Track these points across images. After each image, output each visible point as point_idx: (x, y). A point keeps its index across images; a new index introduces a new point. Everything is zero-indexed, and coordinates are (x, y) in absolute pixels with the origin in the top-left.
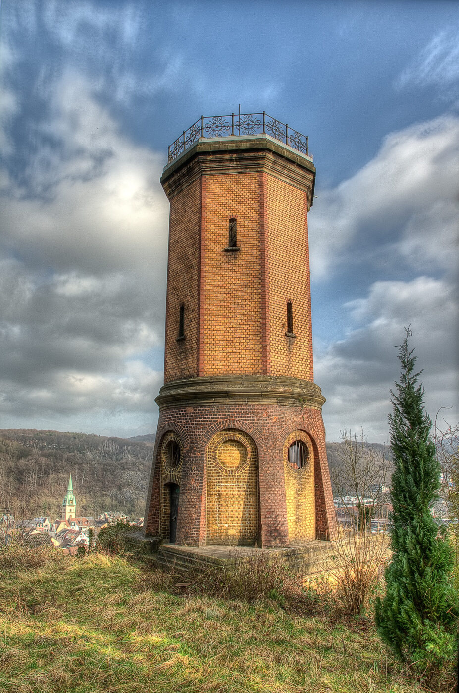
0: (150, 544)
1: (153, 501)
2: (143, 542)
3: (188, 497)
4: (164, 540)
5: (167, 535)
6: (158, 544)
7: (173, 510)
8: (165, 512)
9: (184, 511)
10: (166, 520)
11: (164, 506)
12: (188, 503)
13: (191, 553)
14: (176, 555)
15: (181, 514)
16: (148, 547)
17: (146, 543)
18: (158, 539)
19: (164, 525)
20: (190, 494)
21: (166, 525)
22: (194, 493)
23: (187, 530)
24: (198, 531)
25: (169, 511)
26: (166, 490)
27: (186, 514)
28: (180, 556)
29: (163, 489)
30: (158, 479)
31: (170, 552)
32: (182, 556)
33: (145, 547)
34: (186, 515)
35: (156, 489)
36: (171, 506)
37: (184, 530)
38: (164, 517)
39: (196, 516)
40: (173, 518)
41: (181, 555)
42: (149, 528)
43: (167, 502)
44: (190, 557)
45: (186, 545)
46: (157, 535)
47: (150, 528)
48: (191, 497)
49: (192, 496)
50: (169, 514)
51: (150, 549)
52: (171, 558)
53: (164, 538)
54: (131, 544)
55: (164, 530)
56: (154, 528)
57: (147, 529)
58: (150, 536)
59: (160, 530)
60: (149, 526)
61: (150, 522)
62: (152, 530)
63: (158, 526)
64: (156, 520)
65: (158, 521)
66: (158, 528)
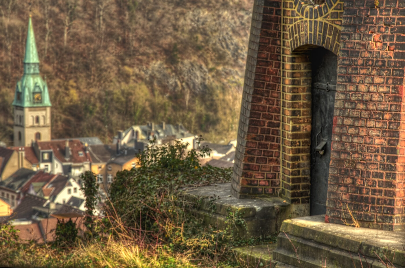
0: (253, 216)
1: (260, 100)
2: (234, 211)
3: (363, 88)
4: (294, 208)
5: (301, 194)
6: (276, 219)
7: (318, 124)
8: (294, 129)
9: (351, 126)
10: (299, 151)
11: (294, 113)
12: (361, 106)
13: (369, 247)
14: (326, 249)
15: (340, 135)
16: (248, 226)
17: (243, 213)
18: (276, 205)
19: (294, 166)
20: (368, 80)
21: (299, 166)
22: (379, 75)
23: (359, 182)
24: (391, 185)
25: (305, 128)
26: (299, 67)
27: (357, 135)
28: (338, 252)
29: (288, 65)
30: (274, 35)
31: (310, 240)
32: (344, 254)
33: (240, 226)
34: (356, 140)
35: (268, 64)
36: (313, 114)
37: (349, 181)
38: (293, 144)
39: (385, 144)
40: (319, 147)
41: (342, 250)
42: (250, 172)
43: (301, 102)
44: (367, 255)
45: (356, 223)
46: (274, 194)
47: (254, 174)
48: (372, 89)
49: (372, 84)
50: (306, 136)
51: (255, 232)
52: (314, 258)
53: (293, 201)
54: (200, 216)
55: (293, 181)
56: (264, 174)
57: (245, 177)
58: (253, 194)
59: (281, 180)
60: (249, 169)
61: (253, 156)
62: (259, 180)
63: (277, 167)
64: (269, 152)
65: (277, 155)
66: (277, 173)
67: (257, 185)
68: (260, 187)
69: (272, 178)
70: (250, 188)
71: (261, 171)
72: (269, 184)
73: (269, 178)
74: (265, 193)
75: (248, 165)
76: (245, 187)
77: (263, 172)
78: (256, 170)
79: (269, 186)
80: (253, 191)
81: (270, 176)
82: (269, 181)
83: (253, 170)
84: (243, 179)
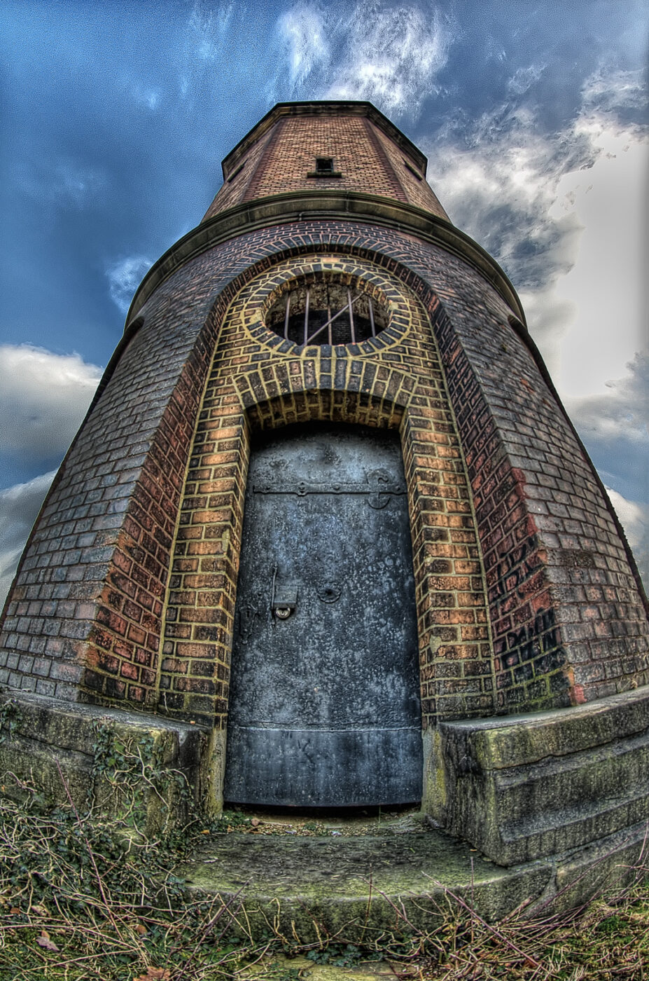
4: (216, 739)
5: (222, 707)
10: (227, 604)
11: (232, 518)
21: (225, 639)
25: (236, 560)
30: (197, 384)
35: (180, 417)
38: (225, 583)
43: (238, 505)
46: (144, 704)
47: (114, 640)
50: (235, 578)
56: (132, 647)
57: (98, 643)
58: (105, 695)
59: (159, 671)
60: (107, 624)
61: (120, 592)
62: (121, 659)
63: (154, 636)
64: (147, 596)
65: (157, 611)
66: (154, 653)
67: (116, 673)
68: (122, 679)
69: (144, 664)
70: (102, 677)
71: (128, 638)
72: (138, 676)
73: (140, 663)
74: (129, 698)
75: (107, 612)
76: (92, 672)
77: (131, 642)
78: (119, 632)
79: (137, 680)
80: (107, 685)
81: (142, 656)
82: (138, 668)
83: (113, 629)
84: (91, 647)
